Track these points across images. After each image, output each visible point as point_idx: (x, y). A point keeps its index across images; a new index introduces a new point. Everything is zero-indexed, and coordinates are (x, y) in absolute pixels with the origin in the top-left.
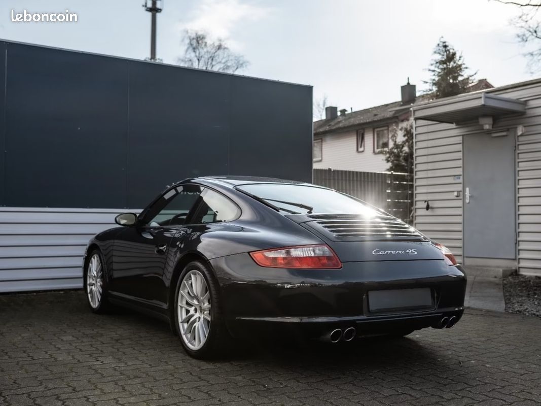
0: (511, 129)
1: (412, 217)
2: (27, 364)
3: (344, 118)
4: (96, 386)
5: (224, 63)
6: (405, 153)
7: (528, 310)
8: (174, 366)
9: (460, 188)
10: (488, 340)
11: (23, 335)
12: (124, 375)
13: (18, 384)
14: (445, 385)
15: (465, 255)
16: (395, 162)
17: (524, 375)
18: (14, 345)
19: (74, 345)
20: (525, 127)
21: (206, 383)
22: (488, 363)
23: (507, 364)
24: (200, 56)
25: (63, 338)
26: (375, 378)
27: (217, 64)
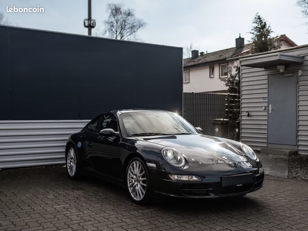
0: (295, 72)
1: (240, 120)
2: (31, 213)
3: (202, 57)
4: (69, 226)
5: (132, 24)
6: (237, 81)
7: (299, 177)
8: (109, 214)
9: (266, 105)
10: (275, 196)
11: (27, 195)
12: (83, 219)
13: (28, 225)
14: (249, 224)
15: (268, 143)
16: (231, 86)
17: (291, 217)
18: (23, 202)
19: (54, 201)
20: (302, 71)
21: (125, 224)
22: (273, 210)
23: (283, 210)
24: (118, 20)
25: (48, 197)
26: (213, 220)
27: (128, 24)
